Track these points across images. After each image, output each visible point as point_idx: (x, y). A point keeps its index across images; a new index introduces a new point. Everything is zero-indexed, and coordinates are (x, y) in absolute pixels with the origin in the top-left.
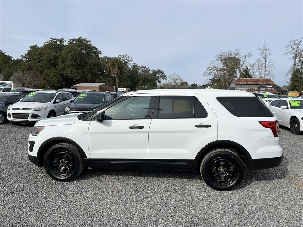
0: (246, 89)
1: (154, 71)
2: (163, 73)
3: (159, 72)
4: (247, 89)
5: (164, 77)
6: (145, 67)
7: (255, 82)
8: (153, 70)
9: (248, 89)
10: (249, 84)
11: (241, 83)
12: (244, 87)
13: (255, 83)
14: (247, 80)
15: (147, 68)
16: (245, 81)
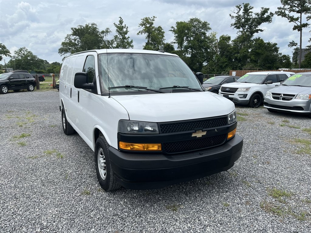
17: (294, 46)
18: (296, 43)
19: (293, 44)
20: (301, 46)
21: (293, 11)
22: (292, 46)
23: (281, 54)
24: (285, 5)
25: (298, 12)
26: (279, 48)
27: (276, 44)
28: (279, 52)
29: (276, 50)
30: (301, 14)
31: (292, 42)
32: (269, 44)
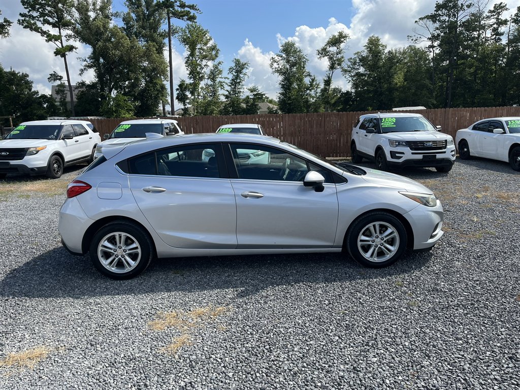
17: (58, 81)
18: (61, 76)
19: (54, 77)
20: (69, 80)
21: (48, 24)
22: (55, 80)
23: (38, 92)
24: (30, 11)
25: (54, 25)
26: (32, 82)
27: (27, 76)
28: (33, 90)
29: (28, 85)
30: (60, 30)
31: (53, 73)
32: (13, 74)
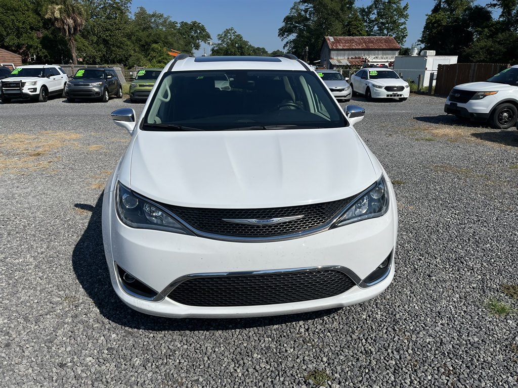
0: (348, 58)
1: (186, 24)
2: (203, 29)
3: (195, 26)
4: (350, 57)
5: (206, 37)
6: (162, 16)
7: (365, 42)
8: (182, 22)
9: (352, 58)
10: (354, 48)
11: (340, 45)
12: (344, 55)
13: (364, 46)
14: (350, 41)
15: (165, 16)
16: (347, 42)
